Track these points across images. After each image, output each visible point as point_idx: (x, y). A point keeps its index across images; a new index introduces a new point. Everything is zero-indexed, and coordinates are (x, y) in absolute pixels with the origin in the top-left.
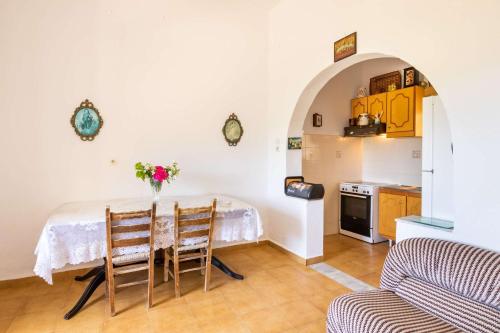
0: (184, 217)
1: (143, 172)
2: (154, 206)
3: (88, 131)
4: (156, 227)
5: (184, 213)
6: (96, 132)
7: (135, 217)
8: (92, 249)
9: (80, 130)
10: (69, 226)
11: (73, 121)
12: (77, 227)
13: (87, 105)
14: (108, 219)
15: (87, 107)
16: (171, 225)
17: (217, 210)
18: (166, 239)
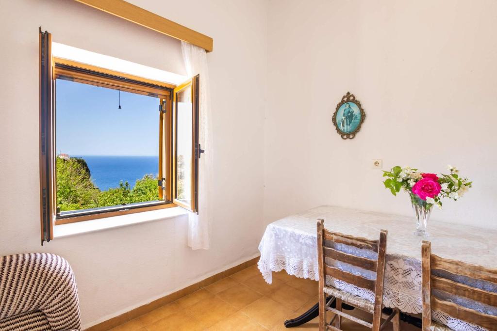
1: (396, 181)
2: (382, 237)
4: (388, 273)
5: (444, 267)
6: (357, 129)
7: (352, 244)
9: (341, 128)
10: (287, 232)
11: (334, 119)
12: (293, 235)
13: (349, 99)
14: (319, 235)
15: (348, 101)
16: (416, 279)
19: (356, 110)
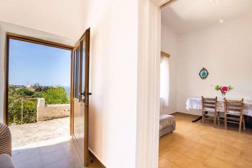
0: (228, 103)
1: (218, 88)
2: (216, 98)
3: (204, 76)
4: (217, 104)
5: (228, 101)
6: (206, 77)
8: (198, 106)
9: (202, 76)
11: (200, 74)
13: (204, 69)
14: (202, 99)
16: (223, 105)
17: (244, 103)
18: (221, 109)
19: (206, 72)
